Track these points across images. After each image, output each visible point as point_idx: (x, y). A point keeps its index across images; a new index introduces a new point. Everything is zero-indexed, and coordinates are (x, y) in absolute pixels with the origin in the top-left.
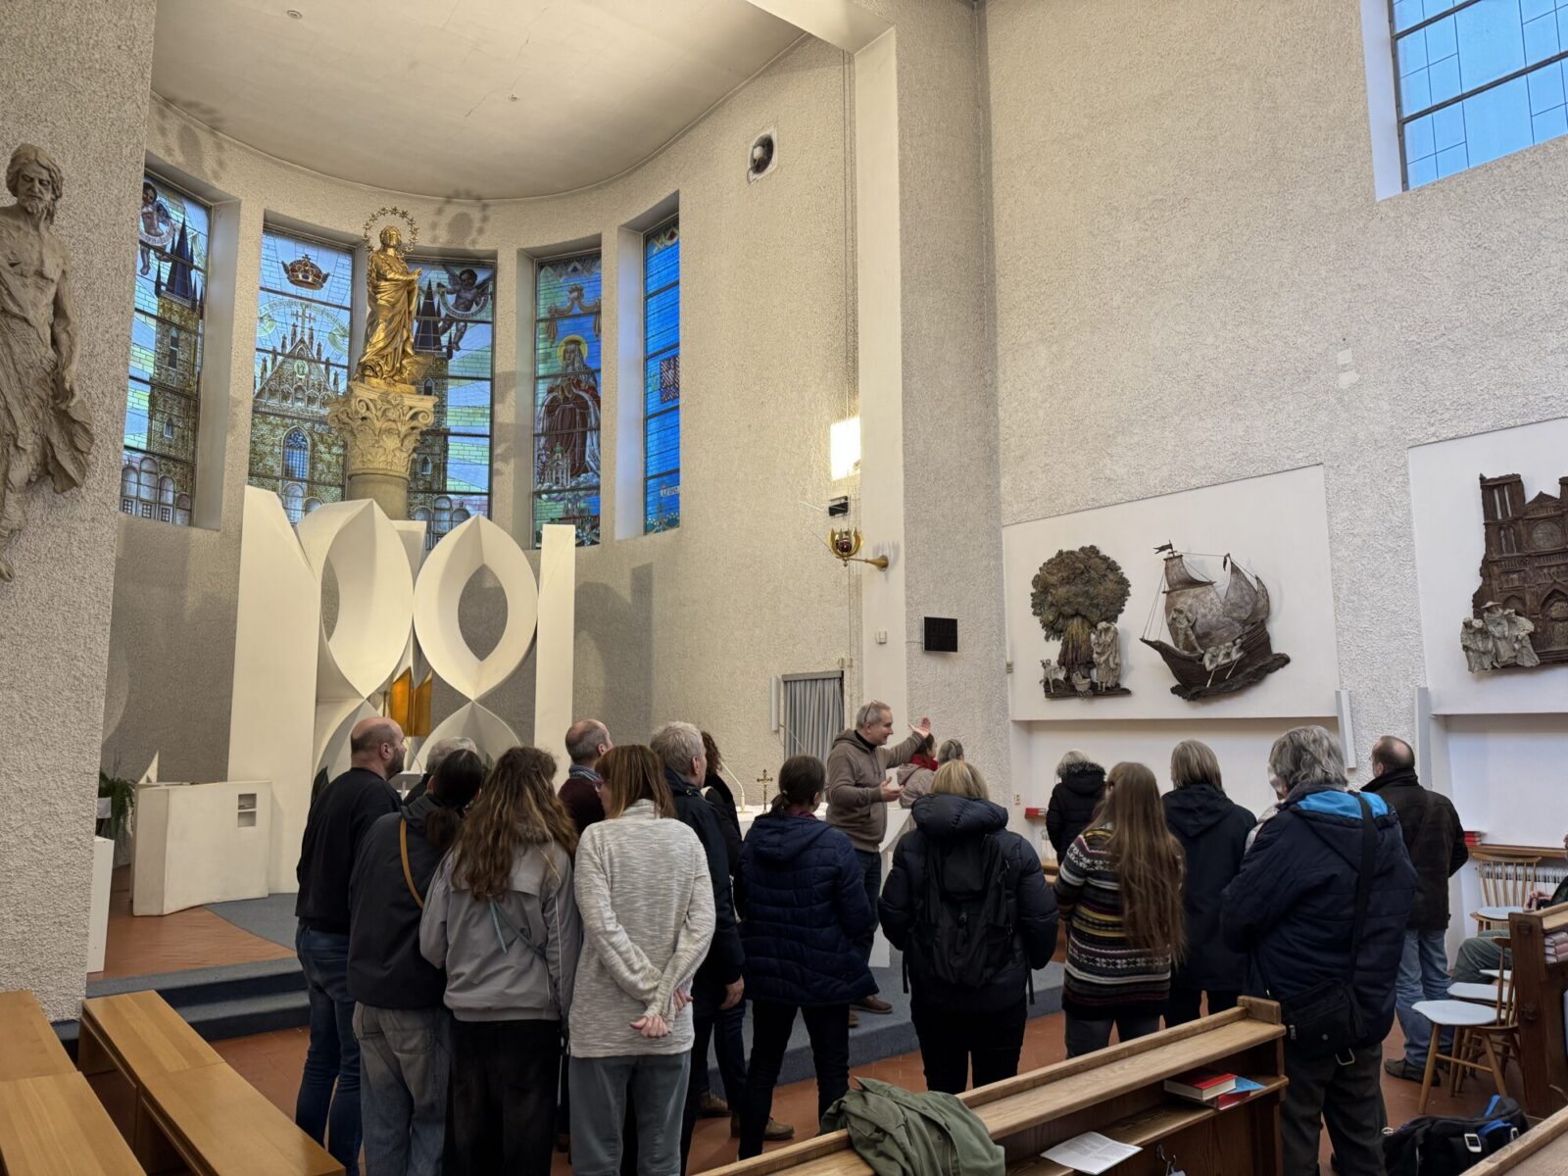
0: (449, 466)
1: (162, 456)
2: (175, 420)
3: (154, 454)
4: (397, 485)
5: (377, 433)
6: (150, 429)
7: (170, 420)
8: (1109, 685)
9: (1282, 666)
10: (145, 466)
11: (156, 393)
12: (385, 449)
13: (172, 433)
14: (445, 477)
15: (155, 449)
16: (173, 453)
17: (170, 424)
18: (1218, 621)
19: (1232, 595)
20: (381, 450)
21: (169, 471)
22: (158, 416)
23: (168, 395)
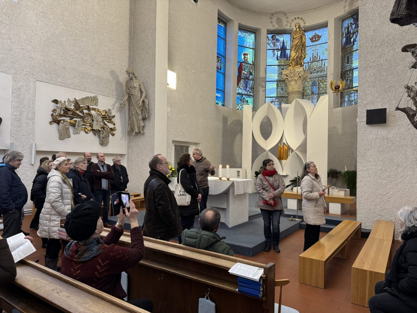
0: (354, 79)
1: (280, 97)
2: (283, 88)
3: (278, 97)
5: (290, 81)
6: (277, 92)
7: (282, 88)
10: (276, 100)
11: (278, 83)
13: (283, 91)
15: (279, 96)
16: (283, 95)
17: (282, 89)
21: (282, 100)
22: (279, 88)
23: (282, 82)
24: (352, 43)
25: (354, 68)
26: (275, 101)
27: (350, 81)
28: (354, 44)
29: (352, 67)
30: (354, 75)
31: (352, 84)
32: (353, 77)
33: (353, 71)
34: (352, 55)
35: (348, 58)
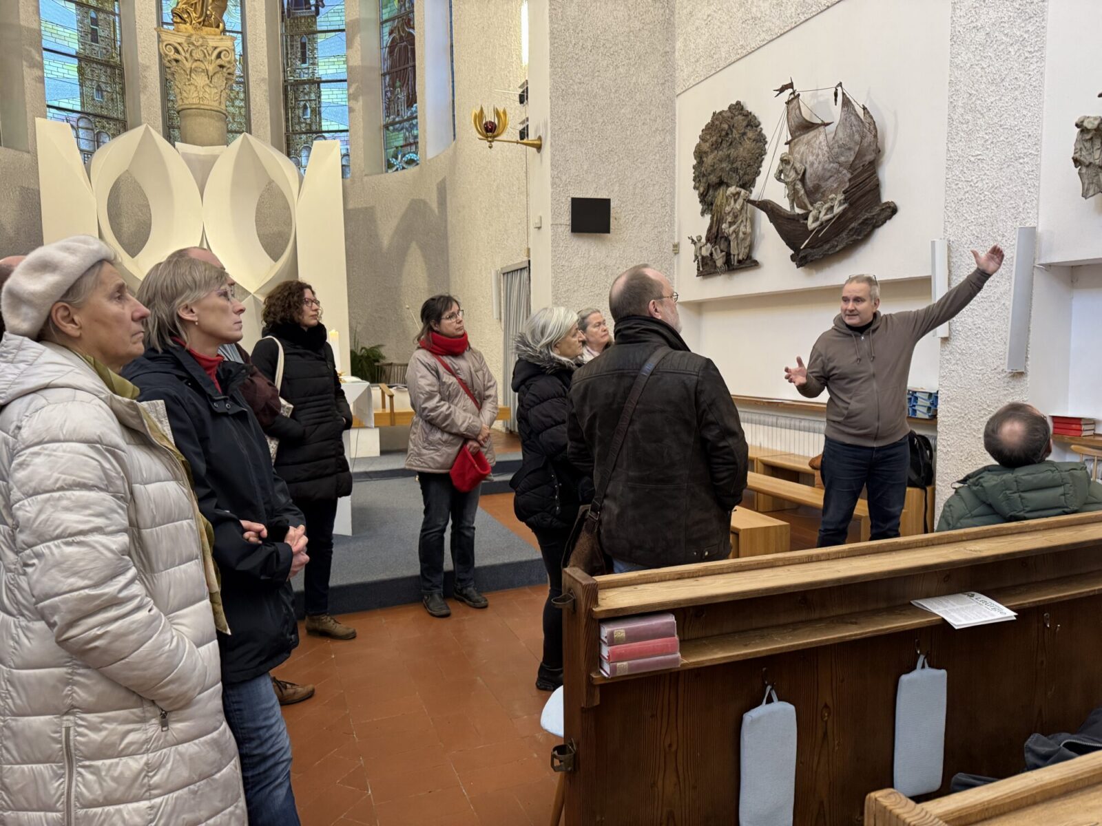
0: (322, 109)
1: (96, 116)
2: (103, 86)
3: (88, 114)
4: (211, 117)
5: (188, 72)
6: (82, 94)
7: (99, 86)
8: (741, 258)
9: (890, 217)
10: (81, 124)
11: (83, 65)
12: (196, 87)
13: (102, 97)
14: (320, 119)
15: (89, 110)
16: (105, 113)
17: (99, 89)
18: (824, 169)
19: (840, 134)
20: (193, 88)
21: (104, 127)
22: (88, 83)
23: (95, 65)
24: (313, 8)
25: (323, 79)
26: (78, 127)
27: (312, 111)
28: (317, 13)
29: (316, 75)
30: (322, 97)
31: (320, 123)
32: (320, 102)
33: (319, 87)
34: (314, 41)
35: (303, 46)
